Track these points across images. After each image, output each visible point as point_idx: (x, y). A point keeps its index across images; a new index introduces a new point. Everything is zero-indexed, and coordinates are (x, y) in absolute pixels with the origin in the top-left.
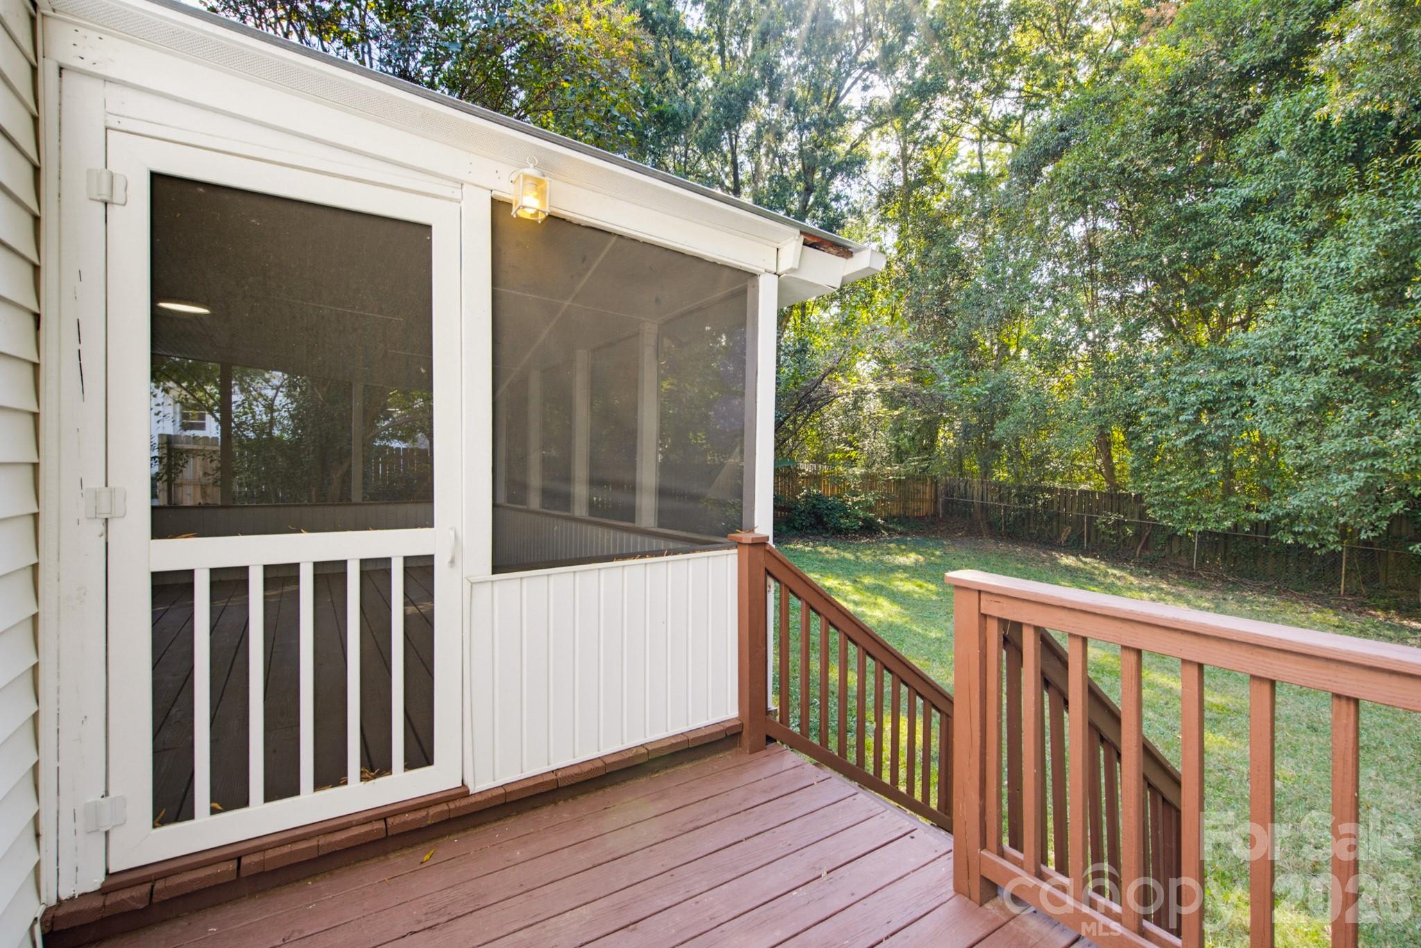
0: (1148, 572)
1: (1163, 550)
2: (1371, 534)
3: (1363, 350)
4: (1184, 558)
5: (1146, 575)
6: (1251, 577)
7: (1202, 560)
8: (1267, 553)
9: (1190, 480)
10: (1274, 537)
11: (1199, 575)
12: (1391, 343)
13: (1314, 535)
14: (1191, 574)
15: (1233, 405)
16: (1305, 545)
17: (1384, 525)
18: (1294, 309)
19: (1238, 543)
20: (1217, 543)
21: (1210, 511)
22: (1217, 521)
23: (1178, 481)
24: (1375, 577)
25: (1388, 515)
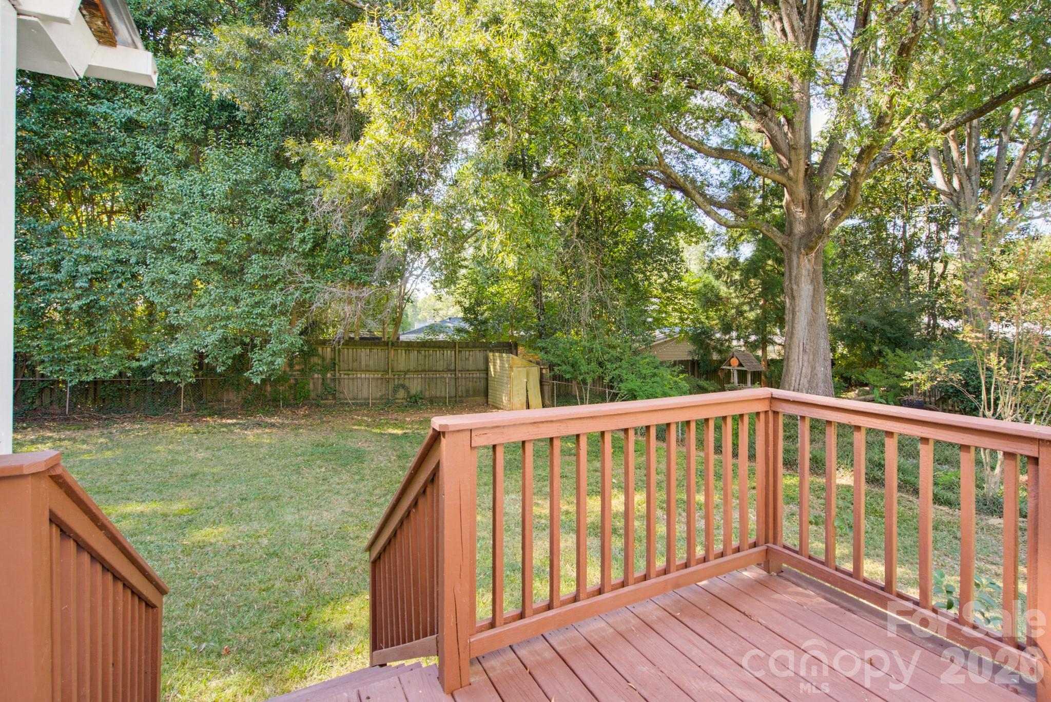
0: (25, 425)
1: (33, 403)
2: (223, 368)
3: (218, 251)
4: (55, 406)
5: (25, 428)
6: (118, 412)
7: (73, 406)
8: (129, 391)
9: (80, 338)
10: (149, 378)
11: (74, 419)
12: (234, 249)
13: (178, 374)
14: (67, 419)
15: (118, 278)
16: (172, 381)
17: (230, 362)
18: (172, 213)
19: (105, 387)
20: (87, 390)
21: (98, 363)
22: (105, 371)
23: (69, 339)
24: (201, 397)
25: (232, 355)
